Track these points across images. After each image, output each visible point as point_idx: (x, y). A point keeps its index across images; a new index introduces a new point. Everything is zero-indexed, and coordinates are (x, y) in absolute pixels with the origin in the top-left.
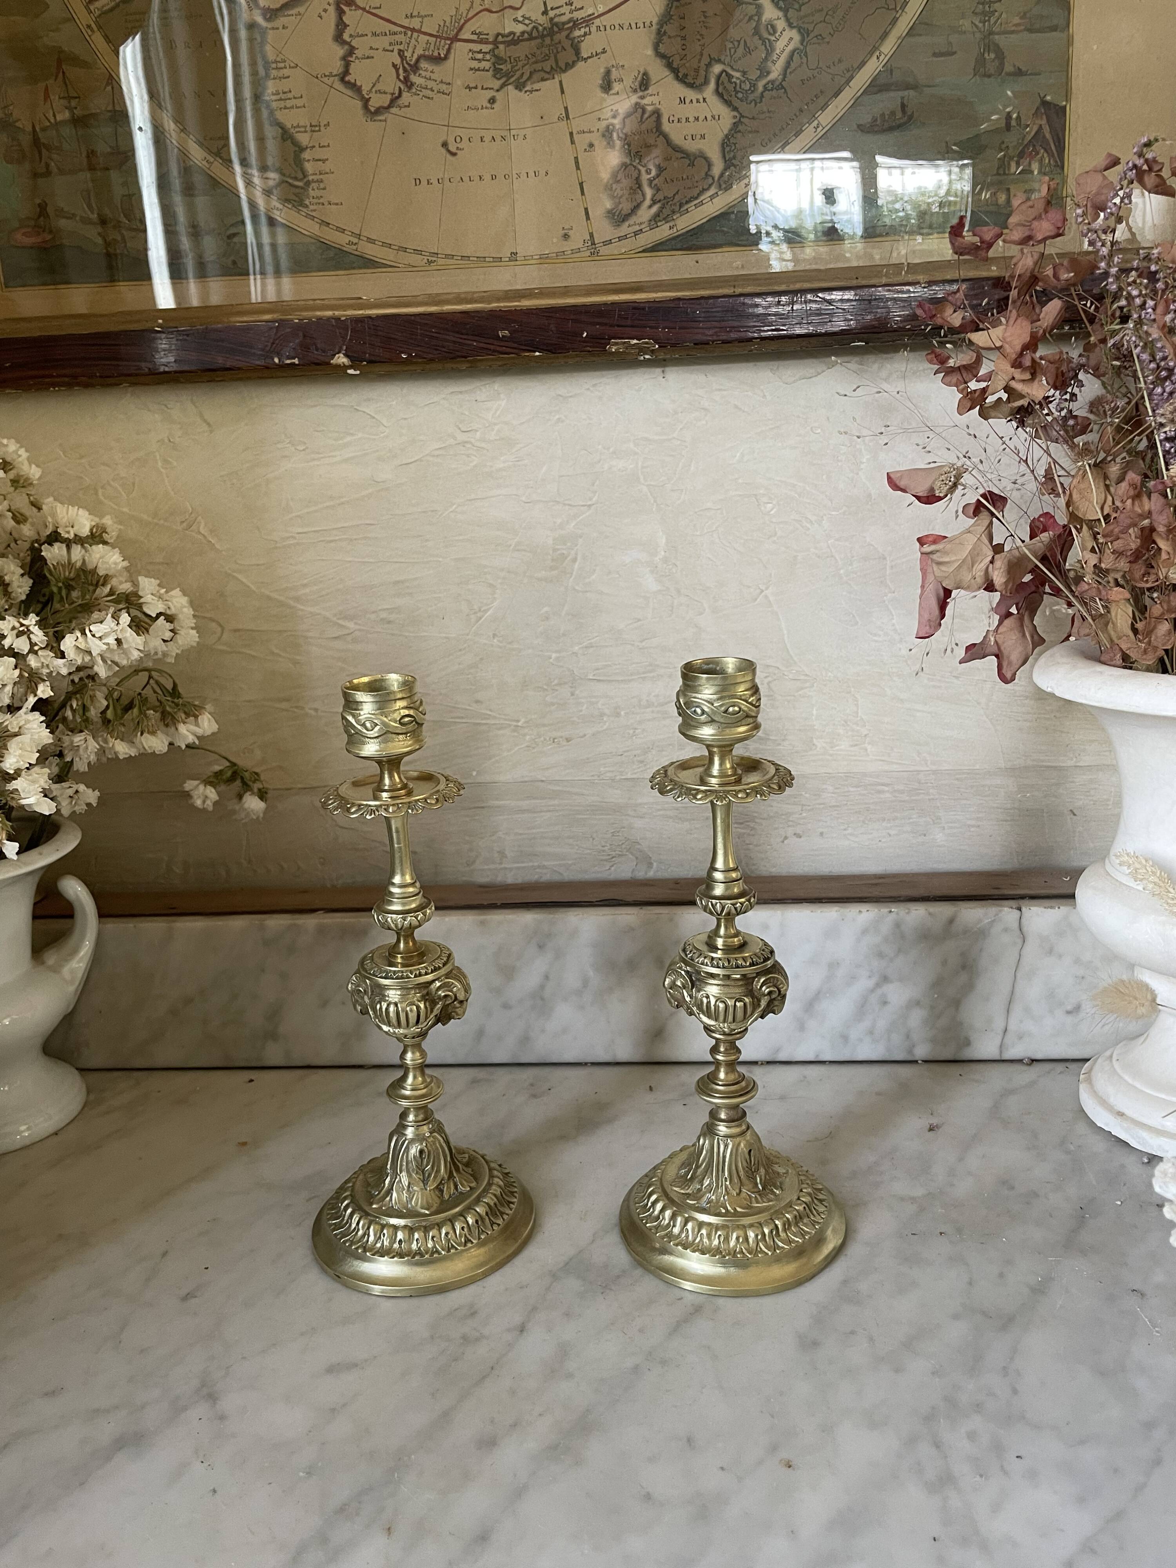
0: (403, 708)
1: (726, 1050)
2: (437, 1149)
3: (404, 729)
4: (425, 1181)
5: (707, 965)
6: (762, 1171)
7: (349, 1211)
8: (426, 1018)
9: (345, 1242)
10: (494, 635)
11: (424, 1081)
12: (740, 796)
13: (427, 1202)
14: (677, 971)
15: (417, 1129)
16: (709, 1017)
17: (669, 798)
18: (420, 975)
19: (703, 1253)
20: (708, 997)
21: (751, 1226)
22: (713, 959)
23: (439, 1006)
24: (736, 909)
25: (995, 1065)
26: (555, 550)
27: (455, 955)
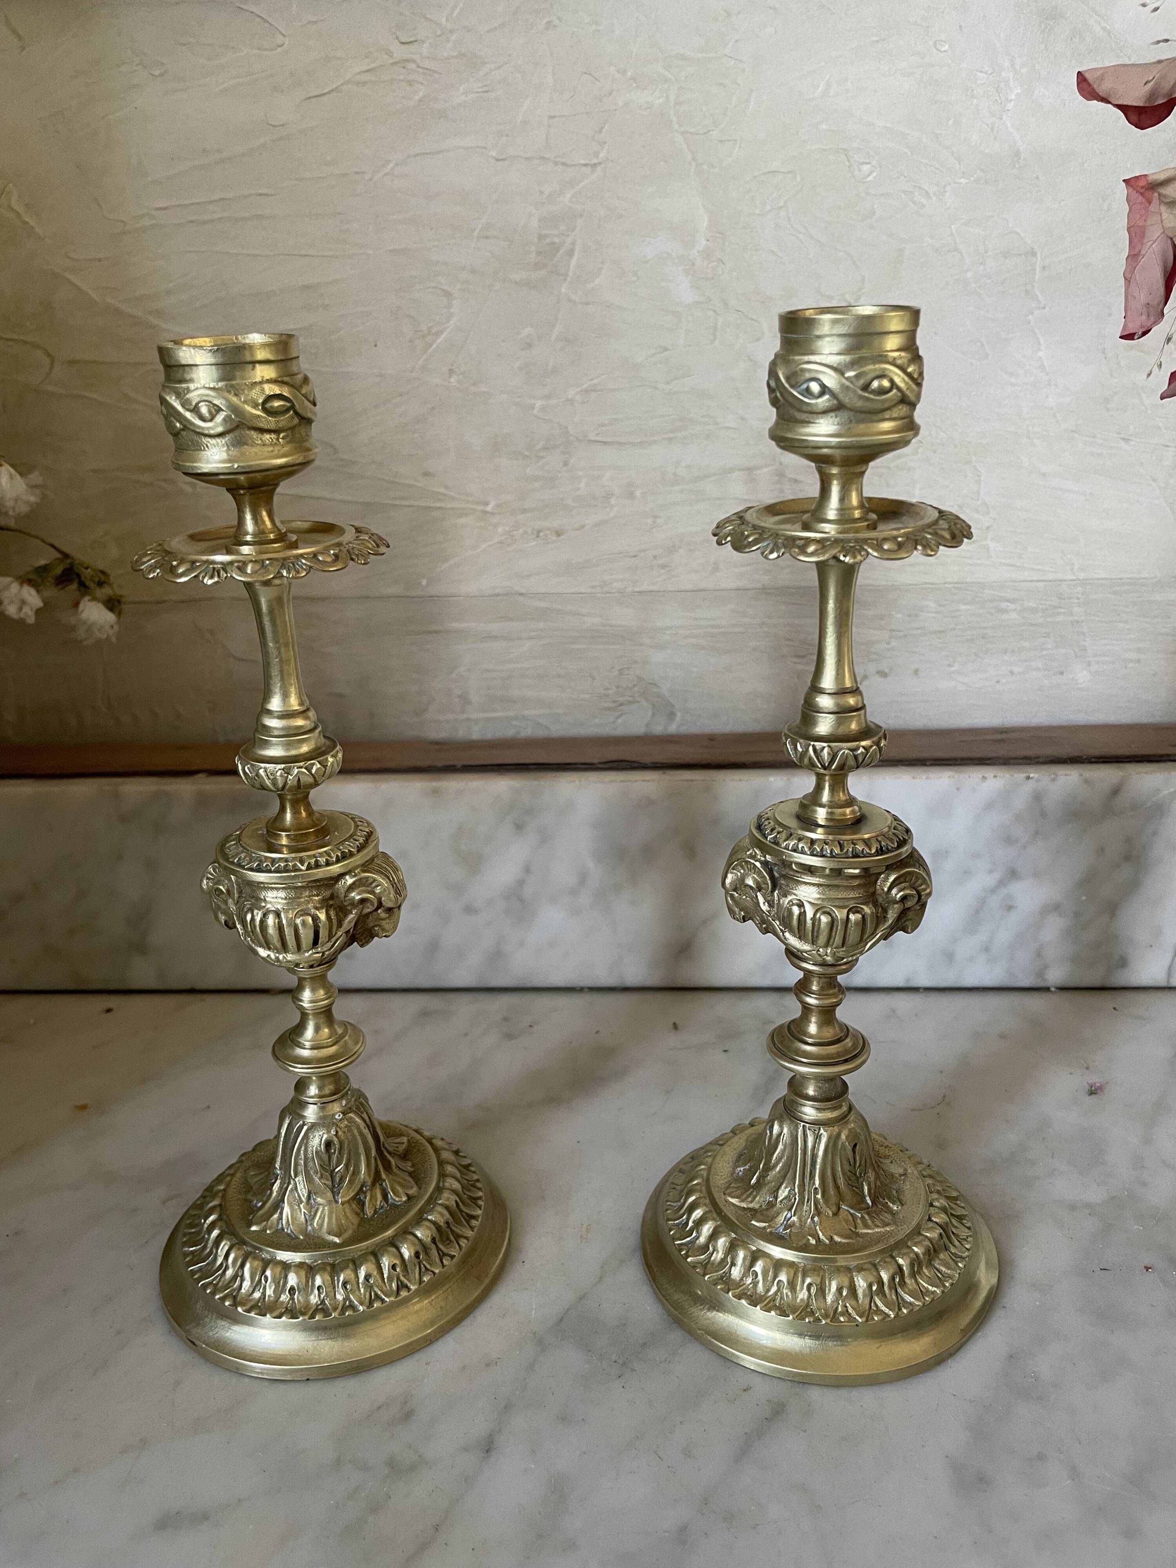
0: (269, 381)
1: (822, 989)
2: (354, 1135)
3: (271, 422)
4: (334, 1190)
5: (803, 852)
6: (871, 1175)
7: (216, 1233)
8: (330, 936)
9: (205, 1286)
10: (451, 372)
11: (333, 1032)
12: (886, 547)
13: (340, 1226)
14: (747, 862)
15: (322, 1109)
16: (801, 937)
17: (753, 556)
18: (317, 865)
19: (784, 1314)
20: (801, 905)
21: (860, 1269)
22: (813, 842)
23: (352, 917)
24: (856, 757)
25: (1160, 994)
26: (541, 237)
27: (380, 833)
